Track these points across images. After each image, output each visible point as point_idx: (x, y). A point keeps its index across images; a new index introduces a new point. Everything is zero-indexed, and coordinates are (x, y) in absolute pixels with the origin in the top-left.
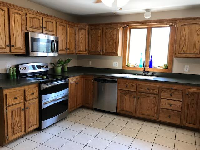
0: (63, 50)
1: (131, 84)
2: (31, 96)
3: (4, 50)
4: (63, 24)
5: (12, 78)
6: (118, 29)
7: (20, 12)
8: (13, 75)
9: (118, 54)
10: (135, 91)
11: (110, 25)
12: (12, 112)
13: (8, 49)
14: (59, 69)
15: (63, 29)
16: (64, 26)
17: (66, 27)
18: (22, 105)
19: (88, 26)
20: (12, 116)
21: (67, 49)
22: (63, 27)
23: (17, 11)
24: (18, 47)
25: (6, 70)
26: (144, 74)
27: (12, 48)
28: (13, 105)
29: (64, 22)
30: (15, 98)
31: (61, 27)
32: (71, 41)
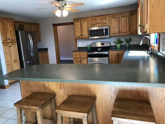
2: (83, 56)
3: (79, 37)
4: (115, 17)
7: (86, 20)
13: (81, 37)
14: (118, 46)
15: (115, 20)
17: (118, 18)
18: (79, 59)
21: (119, 32)
22: (115, 18)
23: (84, 20)
24: (85, 35)
29: (116, 15)
30: (76, 56)
31: (113, 19)
32: (124, 26)
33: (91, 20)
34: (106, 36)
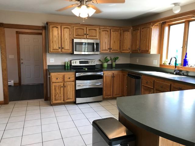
0: (106, 50)
1: (150, 81)
2: (69, 79)
3: (57, 51)
4: (106, 30)
5: (67, 68)
6: (150, 27)
7: (69, 27)
8: (68, 66)
9: (150, 52)
10: (153, 88)
11: (145, 25)
12: (55, 86)
13: (60, 50)
14: (105, 65)
15: (106, 34)
16: (108, 31)
17: (109, 32)
18: (62, 84)
19: (132, 28)
20: (55, 89)
21: (110, 49)
22: (106, 32)
23: (66, 27)
24: (67, 48)
25: (65, 63)
26: (175, 73)
27: (63, 50)
28: (55, 83)
29: (108, 28)
30: (57, 79)
31: (104, 32)
32: (115, 42)
33: (76, 29)
34: (97, 53)
